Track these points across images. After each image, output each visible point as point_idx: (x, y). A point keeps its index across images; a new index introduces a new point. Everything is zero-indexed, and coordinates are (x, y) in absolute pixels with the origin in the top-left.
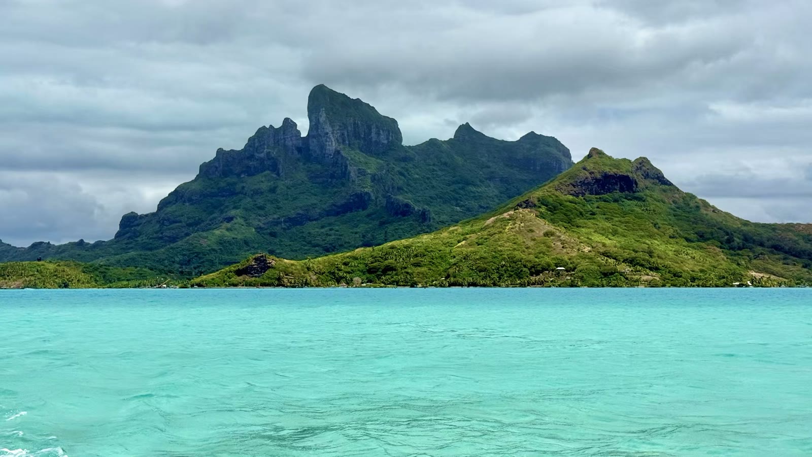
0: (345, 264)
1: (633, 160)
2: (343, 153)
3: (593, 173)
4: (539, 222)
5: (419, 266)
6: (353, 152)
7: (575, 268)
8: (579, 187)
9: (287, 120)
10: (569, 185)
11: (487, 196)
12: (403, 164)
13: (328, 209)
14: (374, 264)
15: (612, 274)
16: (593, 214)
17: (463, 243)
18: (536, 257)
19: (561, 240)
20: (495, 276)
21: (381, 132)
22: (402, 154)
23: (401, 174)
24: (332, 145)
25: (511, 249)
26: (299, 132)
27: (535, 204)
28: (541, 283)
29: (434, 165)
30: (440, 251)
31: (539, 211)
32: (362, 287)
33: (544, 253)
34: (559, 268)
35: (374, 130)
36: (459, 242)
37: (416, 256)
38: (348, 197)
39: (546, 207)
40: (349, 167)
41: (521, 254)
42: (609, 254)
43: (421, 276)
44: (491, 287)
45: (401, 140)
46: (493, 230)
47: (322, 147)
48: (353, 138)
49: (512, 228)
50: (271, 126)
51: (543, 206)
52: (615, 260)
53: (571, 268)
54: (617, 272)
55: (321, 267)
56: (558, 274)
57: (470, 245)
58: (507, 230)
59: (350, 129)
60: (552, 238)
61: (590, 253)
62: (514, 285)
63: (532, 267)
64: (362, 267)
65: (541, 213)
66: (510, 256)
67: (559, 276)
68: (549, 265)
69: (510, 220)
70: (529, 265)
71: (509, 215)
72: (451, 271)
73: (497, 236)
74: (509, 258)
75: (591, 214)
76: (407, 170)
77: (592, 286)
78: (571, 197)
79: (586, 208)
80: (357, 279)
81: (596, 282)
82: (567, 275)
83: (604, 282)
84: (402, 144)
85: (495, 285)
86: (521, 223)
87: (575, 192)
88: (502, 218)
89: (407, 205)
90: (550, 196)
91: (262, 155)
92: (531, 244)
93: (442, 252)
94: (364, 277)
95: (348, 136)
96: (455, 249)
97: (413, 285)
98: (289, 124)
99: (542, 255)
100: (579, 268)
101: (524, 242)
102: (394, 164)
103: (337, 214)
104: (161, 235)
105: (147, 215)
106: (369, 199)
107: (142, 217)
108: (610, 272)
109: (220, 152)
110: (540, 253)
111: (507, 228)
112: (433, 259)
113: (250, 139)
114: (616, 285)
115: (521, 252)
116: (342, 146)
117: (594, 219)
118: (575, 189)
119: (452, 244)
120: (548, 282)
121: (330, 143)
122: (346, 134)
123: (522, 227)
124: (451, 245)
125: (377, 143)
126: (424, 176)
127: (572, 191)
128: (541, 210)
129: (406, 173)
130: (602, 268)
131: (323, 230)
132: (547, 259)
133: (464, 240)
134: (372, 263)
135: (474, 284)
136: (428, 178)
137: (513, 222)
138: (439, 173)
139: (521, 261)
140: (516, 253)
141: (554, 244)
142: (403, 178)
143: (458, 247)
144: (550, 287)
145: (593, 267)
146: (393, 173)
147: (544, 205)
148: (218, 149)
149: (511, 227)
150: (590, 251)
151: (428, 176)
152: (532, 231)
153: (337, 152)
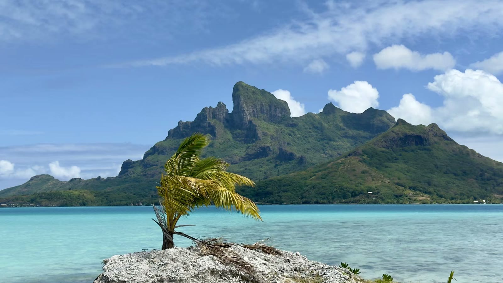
1: (427, 125)
2: (254, 122)
3: (398, 134)
4: (359, 165)
5: (287, 192)
6: (260, 122)
7: (379, 192)
8: (389, 143)
9: (220, 103)
10: (382, 142)
11: (343, 147)
12: (291, 129)
13: (244, 157)
15: (401, 196)
16: (397, 159)
17: (313, 177)
18: (356, 186)
19: (372, 176)
20: (330, 198)
21: (277, 109)
22: (291, 122)
23: (290, 135)
24: (248, 117)
25: (341, 181)
26: (228, 111)
27: (360, 154)
28: (357, 202)
29: (310, 129)
30: (299, 182)
31: (362, 158)
33: (361, 184)
34: (369, 193)
35: (272, 108)
36: (311, 177)
37: (285, 186)
38: (256, 149)
39: (367, 155)
40: (257, 131)
41: (347, 184)
42: (400, 184)
43: (287, 197)
44: (327, 204)
45: (290, 114)
46: (330, 170)
47: (242, 119)
48: (260, 113)
49: (343, 169)
50: (210, 107)
51: (365, 155)
52: (404, 188)
53: (376, 192)
54: (404, 195)
56: (368, 196)
57: (317, 179)
58: (339, 170)
59: (258, 107)
60: (366, 174)
61: (389, 183)
62: (341, 203)
63: (353, 192)
64: (252, 192)
65: (364, 159)
66: (340, 185)
67: (369, 197)
68: (363, 190)
69: (341, 164)
70: (351, 191)
71: (341, 161)
72: (305, 195)
73: (333, 174)
74: (339, 187)
75: (395, 159)
76: (293, 132)
77: (388, 203)
78: (383, 149)
79: (392, 156)
81: (390, 201)
82: (374, 197)
83: (395, 202)
84: (291, 116)
85: (330, 203)
86: (348, 165)
87: (387, 146)
88: (337, 163)
89: (291, 154)
90: (370, 149)
91: (204, 124)
92: (353, 178)
93: (300, 183)
95: (257, 112)
96: (308, 182)
97: (281, 203)
98: (221, 106)
99: (359, 185)
100: (381, 193)
101: (349, 177)
102: (285, 128)
103: (250, 159)
104: (145, 174)
105: (137, 162)
106: (270, 150)
107: (134, 162)
108: (400, 194)
109: (180, 122)
110: (358, 184)
111: (340, 168)
112: (294, 187)
113: (198, 115)
114: (402, 203)
115: (347, 183)
116: (253, 118)
117: (396, 162)
118: (387, 144)
119: (306, 178)
120: (361, 201)
121: (246, 116)
122: (255, 111)
123: (349, 168)
125: (275, 116)
126: (304, 136)
127: (385, 145)
128: (364, 157)
129: (292, 134)
130: (395, 193)
131: (241, 169)
132: (362, 187)
133: (314, 176)
134: (259, 190)
135: (317, 203)
136: (306, 137)
137: (344, 165)
138: (313, 134)
139: (346, 188)
140: (344, 183)
141: (367, 178)
142: (291, 137)
143: (310, 180)
144: (362, 204)
145: (390, 191)
146: (284, 134)
147: (365, 154)
148: (179, 121)
149: (342, 168)
150: (389, 182)
151: (306, 135)
152: (354, 170)
153: (250, 122)
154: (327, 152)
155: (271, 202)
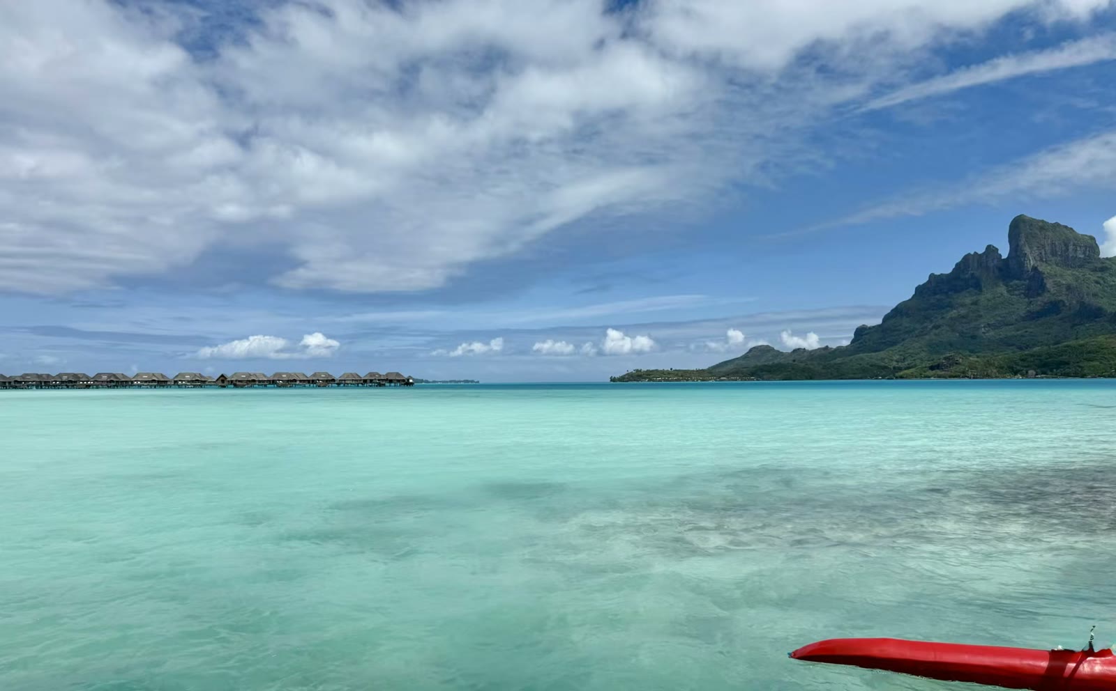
0: (1022, 360)
2: (1040, 269)
5: (1092, 361)
6: (1049, 267)
9: (989, 247)
12: (1099, 274)
13: (1023, 315)
14: (1049, 360)
21: (1078, 249)
22: (1099, 265)
23: (1097, 282)
24: (1031, 262)
26: (1000, 255)
32: (1035, 378)
35: (1071, 247)
37: (1089, 352)
38: (1043, 304)
40: (1045, 281)
43: (1092, 369)
45: (1098, 253)
47: (1021, 265)
48: (1050, 256)
50: (975, 252)
55: (1001, 362)
59: (1047, 248)
64: (1037, 362)
76: (1103, 279)
80: (1031, 372)
84: (1100, 256)
89: (1100, 309)
91: (967, 276)
94: (1038, 370)
95: (1045, 254)
97: (1083, 376)
98: (991, 250)
102: (1089, 274)
103: (1033, 319)
105: (874, 327)
106: (1064, 305)
107: (870, 328)
109: (932, 276)
113: (957, 265)
116: (1039, 263)
121: (1028, 262)
122: (1043, 253)
125: (1075, 258)
129: (1102, 282)
134: (1047, 359)
142: (1099, 285)
146: (1088, 282)
148: (931, 274)
153: (1035, 269)
155: (1067, 375)
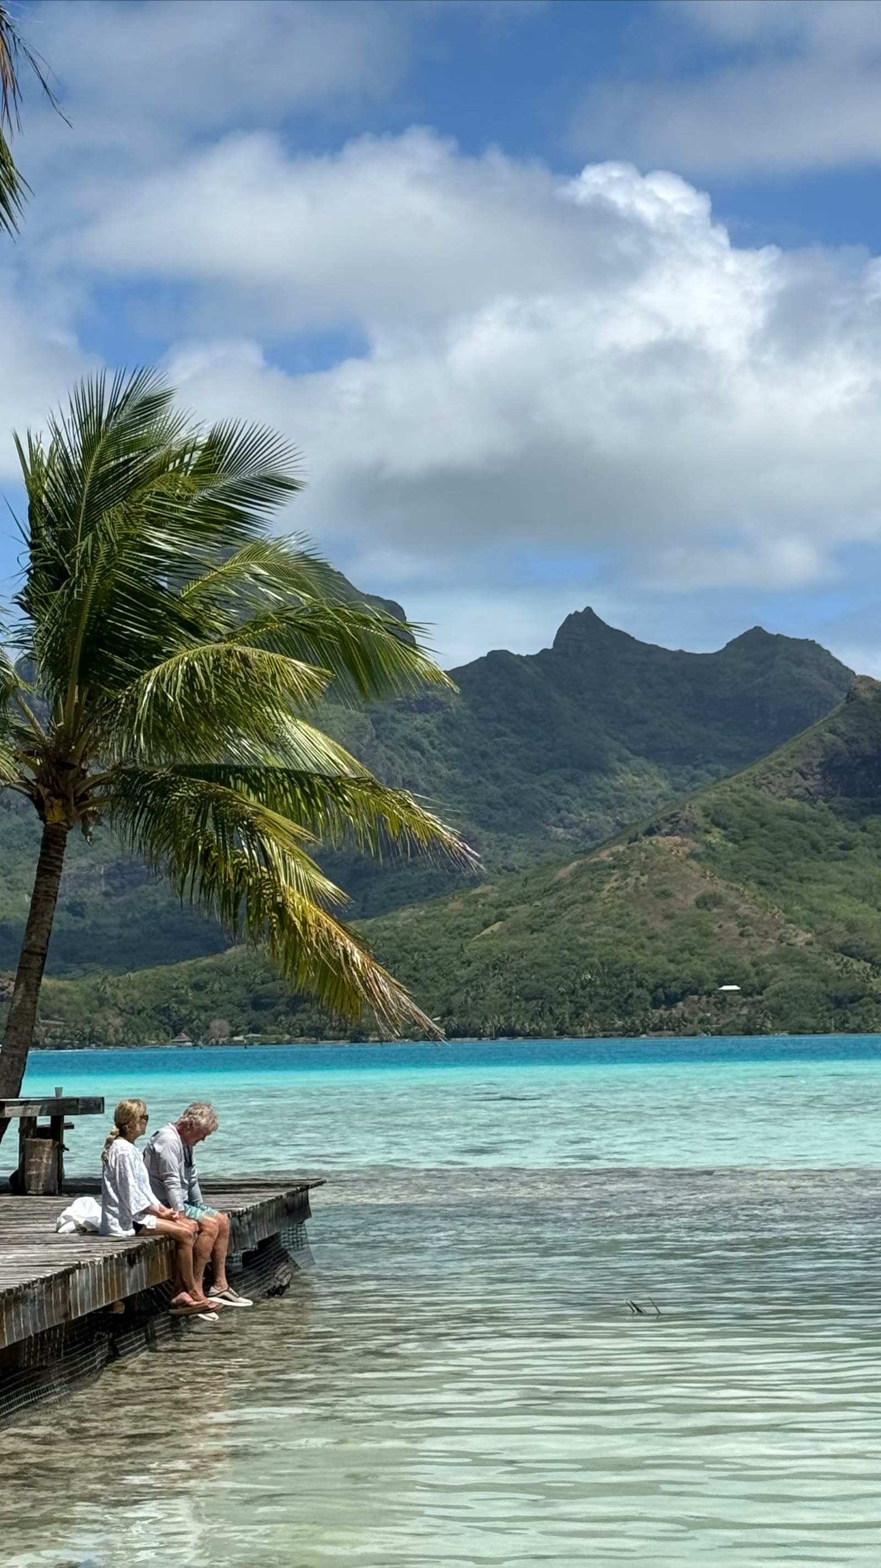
3: (855, 740)
4: (690, 871)
7: (765, 987)
8: (819, 777)
10: (791, 772)
12: (419, 721)
15: (855, 999)
16: (847, 846)
17: (496, 927)
18: (671, 961)
19: (737, 916)
20: (566, 1010)
23: (413, 745)
25: (611, 941)
27: (695, 825)
28: (676, 1027)
29: (499, 719)
30: (435, 949)
31: (704, 842)
32: (231, 1044)
33: (692, 951)
34: (725, 988)
36: (486, 925)
39: (723, 832)
41: (635, 953)
42: (854, 950)
44: (550, 1037)
46: (568, 895)
49: (618, 888)
51: (716, 830)
52: (869, 965)
53: (752, 985)
54: (870, 995)
56: (723, 1002)
57: (512, 933)
58: (604, 894)
60: (715, 910)
61: (811, 948)
62: (608, 1032)
63: (657, 987)
65: (709, 846)
66: (604, 959)
67: (723, 1008)
68: (701, 982)
69: (614, 868)
70: (651, 981)
71: (612, 854)
72: (457, 999)
73: (577, 910)
74: (602, 964)
75: (841, 847)
76: (429, 735)
77: (799, 1030)
78: (793, 804)
79: (829, 831)
80: (219, 1025)
81: (811, 1022)
82: (744, 1005)
83: (831, 1023)
85: (561, 1032)
86: (642, 875)
87: (807, 789)
88: (595, 864)
90: (738, 804)
92: (661, 926)
93: (440, 950)
94: (242, 1019)
96: (474, 944)
99: (686, 955)
100: (774, 986)
101: (644, 923)
108: (850, 994)
110: (682, 951)
111: (607, 887)
112: (415, 969)
114: (859, 1026)
115: (636, 949)
117: (846, 858)
118: (806, 783)
119: (468, 930)
120: (692, 1023)
123: (643, 885)
124: (463, 932)
126: (474, 750)
127: (798, 787)
128: (709, 838)
130: (832, 986)
132: (698, 965)
133: (498, 920)
135: (511, 1033)
136: (483, 755)
137: (622, 872)
138: (515, 740)
139: (631, 971)
140: (624, 950)
141: (720, 927)
143: (484, 938)
144: (694, 1034)
145: (808, 983)
147: (718, 825)
149: (615, 884)
150: (809, 943)
151: (483, 748)
152: (666, 894)
154: (570, 815)
